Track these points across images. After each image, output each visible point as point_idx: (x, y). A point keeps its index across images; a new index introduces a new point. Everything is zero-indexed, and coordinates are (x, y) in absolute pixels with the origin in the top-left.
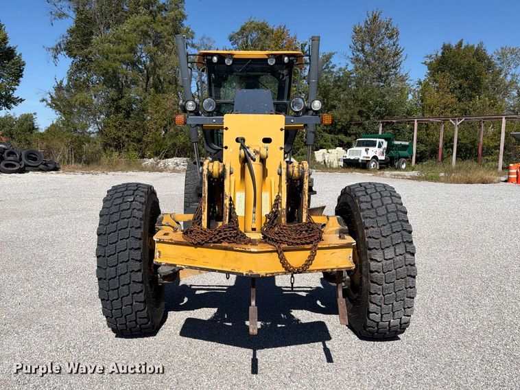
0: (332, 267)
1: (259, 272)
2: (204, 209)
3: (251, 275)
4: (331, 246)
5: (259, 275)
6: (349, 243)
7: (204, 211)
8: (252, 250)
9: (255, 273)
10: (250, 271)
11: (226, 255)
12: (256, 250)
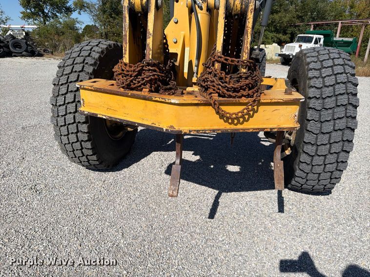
0: (271, 126)
1: (181, 129)
2: (126, 50)
3: (172, 131)
4: (273, 101)
5: (181, 131)
6: (296, 99)
7: (125, 54)
8: (173, 101)
9: (177, 128)
10: (172, 127)
11: (146, 106)
12: (177, 102)
